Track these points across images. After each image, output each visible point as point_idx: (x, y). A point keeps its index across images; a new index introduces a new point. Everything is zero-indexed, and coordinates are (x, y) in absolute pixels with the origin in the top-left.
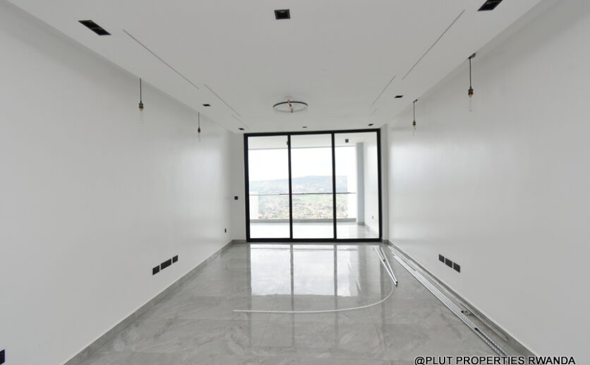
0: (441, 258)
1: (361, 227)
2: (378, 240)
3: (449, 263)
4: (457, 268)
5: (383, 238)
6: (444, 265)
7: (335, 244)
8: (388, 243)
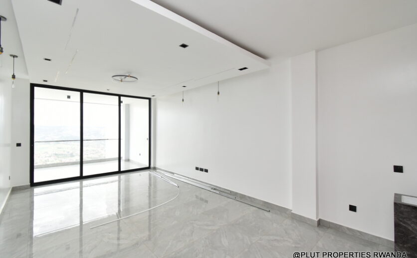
0: (197, 169)
1: (127, 163)
2: (149, 168)
3: (202, 170)
4: (206, 171)
5: (152, 166)
6: (199, 171)
7: (119, 174)
8: (155, 168)
